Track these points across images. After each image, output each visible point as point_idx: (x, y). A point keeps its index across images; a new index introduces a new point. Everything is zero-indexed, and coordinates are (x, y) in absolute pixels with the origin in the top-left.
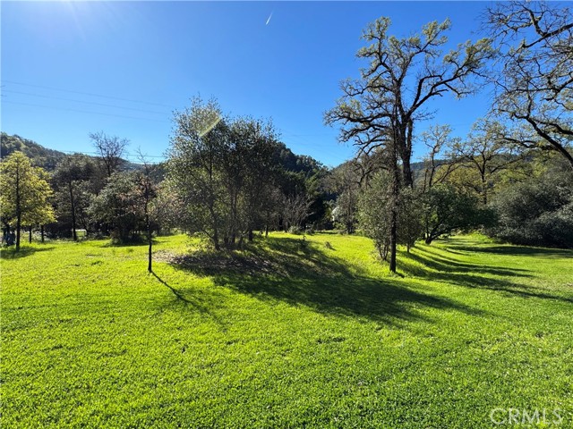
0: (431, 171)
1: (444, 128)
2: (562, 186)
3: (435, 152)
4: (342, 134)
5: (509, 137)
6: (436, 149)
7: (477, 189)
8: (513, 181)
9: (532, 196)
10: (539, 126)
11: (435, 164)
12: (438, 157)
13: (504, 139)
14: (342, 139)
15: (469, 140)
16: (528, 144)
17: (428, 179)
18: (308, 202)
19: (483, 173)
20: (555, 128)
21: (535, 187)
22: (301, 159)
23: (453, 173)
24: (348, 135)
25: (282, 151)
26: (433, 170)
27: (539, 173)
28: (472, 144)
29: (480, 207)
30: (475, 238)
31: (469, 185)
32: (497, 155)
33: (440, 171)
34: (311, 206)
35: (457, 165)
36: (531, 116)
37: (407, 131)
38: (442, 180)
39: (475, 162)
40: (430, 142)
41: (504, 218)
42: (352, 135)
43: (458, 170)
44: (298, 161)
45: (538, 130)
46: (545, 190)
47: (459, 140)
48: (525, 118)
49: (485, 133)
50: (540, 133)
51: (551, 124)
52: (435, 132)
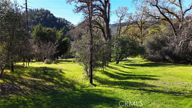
0: (119, 28)
1: (125, 8)
2: (169, 36)
3: (121, 19)
4: (76, 9)
5: (150, 14)
6: (122, 18)
7: (139, 37)
8: (153, 33)
9: (158, 40)
10: (161, 10)
11: (121, 25)
12: (122, 22)
13: (148, 15)
14: (76, 11)
15: (135, 14)
16: (157, 18)
17: (118, 32)
18: (55, 46)
19: (141, 30)
20: (167, 11)
21: (160, 36)
22: (59, 20)
23: (129, 29)
24: (79, 9)
25: (48, 15)
26: (121, 28)
27: (163, 30)
28: (137, 16)
29: (140, 45)
30: (138, 59)
31: (136, 35)
32: (146, 22)
33: (123, 29)
34: (58, 48)
35: (130, 26)
36: (158, 5)
37: (107, 9)
38: (124, 33)
39: (138, 24)
40: (119, 15)
41: (148, 50)
42: (81, 9)
43: (131, 28)
44: (58, 21)
45: (160, 11)
46: (163, 38)
47: (131, 14)
48: (155, 6)
49: (141, 12)
50: (161, 13)
51: (166, 9)
52: (121, 10)
